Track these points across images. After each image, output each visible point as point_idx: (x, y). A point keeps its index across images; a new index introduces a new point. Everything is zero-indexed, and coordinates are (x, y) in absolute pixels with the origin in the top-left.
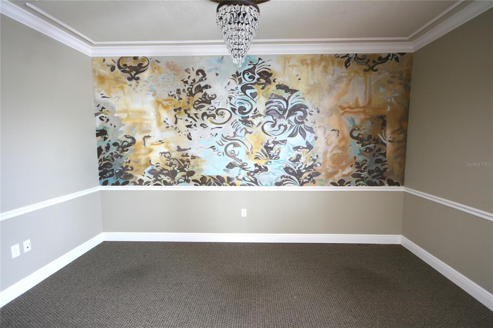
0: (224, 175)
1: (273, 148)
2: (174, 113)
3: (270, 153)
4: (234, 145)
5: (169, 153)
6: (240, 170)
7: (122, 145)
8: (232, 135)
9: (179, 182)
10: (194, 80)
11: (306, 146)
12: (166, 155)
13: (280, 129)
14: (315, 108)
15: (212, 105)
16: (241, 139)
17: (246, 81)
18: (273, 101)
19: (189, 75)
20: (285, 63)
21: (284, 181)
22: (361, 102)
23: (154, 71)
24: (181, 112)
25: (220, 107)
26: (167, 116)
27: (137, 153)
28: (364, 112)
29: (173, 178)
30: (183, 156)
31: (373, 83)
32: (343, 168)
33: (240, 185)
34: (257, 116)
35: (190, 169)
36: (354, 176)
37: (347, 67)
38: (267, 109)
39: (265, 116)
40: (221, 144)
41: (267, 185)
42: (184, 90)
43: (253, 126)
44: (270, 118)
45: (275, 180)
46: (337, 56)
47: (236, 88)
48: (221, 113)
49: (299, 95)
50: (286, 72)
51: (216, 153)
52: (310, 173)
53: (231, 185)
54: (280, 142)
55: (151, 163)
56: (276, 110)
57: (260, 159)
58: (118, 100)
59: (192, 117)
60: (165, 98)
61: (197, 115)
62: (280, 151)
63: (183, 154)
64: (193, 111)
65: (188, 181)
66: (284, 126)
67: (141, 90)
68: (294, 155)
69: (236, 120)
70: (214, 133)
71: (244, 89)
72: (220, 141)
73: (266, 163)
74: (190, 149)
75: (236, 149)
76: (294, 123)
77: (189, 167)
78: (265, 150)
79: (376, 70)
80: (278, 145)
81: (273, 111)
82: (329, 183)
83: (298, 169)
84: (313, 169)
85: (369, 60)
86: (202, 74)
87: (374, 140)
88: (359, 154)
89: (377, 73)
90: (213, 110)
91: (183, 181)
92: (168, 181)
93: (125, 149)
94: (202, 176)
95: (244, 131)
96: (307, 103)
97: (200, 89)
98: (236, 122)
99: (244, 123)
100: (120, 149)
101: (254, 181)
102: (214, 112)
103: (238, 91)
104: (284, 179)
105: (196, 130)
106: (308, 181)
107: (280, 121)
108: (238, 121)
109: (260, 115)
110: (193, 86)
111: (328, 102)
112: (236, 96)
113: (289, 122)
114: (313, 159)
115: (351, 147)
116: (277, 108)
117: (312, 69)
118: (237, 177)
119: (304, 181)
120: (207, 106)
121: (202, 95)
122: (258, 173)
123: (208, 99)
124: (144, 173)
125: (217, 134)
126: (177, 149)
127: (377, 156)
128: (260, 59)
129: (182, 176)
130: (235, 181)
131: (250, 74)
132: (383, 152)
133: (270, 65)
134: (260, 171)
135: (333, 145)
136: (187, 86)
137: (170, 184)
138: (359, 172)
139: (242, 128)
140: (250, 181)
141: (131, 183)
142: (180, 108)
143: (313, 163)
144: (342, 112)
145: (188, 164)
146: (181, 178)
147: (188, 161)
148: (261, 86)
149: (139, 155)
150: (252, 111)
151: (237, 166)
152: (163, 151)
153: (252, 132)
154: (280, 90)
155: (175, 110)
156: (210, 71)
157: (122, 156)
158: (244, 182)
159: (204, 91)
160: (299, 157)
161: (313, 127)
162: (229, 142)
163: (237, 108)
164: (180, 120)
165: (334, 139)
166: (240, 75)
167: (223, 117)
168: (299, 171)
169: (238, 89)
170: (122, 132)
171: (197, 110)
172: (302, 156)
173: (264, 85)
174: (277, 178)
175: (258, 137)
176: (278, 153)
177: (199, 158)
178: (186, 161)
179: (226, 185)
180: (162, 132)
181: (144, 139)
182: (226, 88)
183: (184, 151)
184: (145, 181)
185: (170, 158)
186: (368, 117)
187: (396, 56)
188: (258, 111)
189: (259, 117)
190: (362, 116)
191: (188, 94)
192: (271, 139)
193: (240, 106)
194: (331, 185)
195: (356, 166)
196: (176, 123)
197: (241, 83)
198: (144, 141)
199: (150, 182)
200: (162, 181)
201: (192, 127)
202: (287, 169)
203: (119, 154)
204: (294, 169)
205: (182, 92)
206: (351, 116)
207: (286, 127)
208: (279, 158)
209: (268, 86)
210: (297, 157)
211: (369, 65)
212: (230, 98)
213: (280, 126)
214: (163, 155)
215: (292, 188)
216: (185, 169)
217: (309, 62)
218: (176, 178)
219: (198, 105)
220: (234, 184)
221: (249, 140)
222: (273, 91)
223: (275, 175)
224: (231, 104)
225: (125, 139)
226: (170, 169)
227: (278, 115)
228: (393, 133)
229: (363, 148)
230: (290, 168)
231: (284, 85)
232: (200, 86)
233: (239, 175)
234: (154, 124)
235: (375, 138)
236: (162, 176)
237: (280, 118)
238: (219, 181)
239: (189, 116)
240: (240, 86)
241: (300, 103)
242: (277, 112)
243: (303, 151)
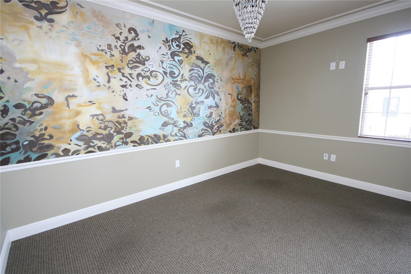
0: (160, 133)
1: (195, 107)
2: (105, 71)
3: (193, 112)
4: (167, 105)
5: (102, 115)
6: (173, 127)
7: (32, 106)
8: (165, 96)
9: (116, 146)
10: (127, 38)
11: (215, 106)
12: (99, 117)
13: (199, 92)
14: (219, 78)
15: (145, 66)
16: (173, 99)
17: (174, 49)
18: (194, 69)
19: (121, 31)
20: (201, 40)
21: (203, 133)
22: (242, 77)
23: (75, 17)
24: (114, 70)
25: (153, 69)
26: (98, 73)
27: (57, 116)
28: (243, 82)
29: (109, 142)
31: (246, 64)
32: (234, 120)
33: (174, 141)
34: (184, 80)
35: (128, 131)
36: (239, 125)
37: (234, 50)
38: (190, 75)
39: (189, 81)
40: (156, 105)
41: (192, 138)
42: (116, 46)
43: (181, 89)
44: (192, 83)
45: (198, 133)
46: (229, 42)
47: (166, 53)
48: (155, 75)
49: (210, 67)
50: (202, 47)
51: (152, 113)
52: (218, 125)
53: (166, 141)
54: (200, 103)
55: (79, 128)
56: (196, 77)
57: (187, 117)
58: (19, 45)
59: (127, 77)
60: (93, 52)
61: (132, 75)
62: (200, 109)
63: (120, 116)
64: (127, 71)
65: (126, 143)
66: (202, 90)
67: (58, 37)
68: (208, 112)
69: (167, 83)
70: (150, 93)
71: (173, 55)
72: (155, 102)
73: (192, 120)
74: (127, 109)
75: (169, 109)
76: (208, 88)
77: (126, 129)
78: (190, 109)
79: (247, 56)
80: (198, 105)
81: (195, 77)
82: (228, 131)
83: (211, 123)
84: (219, 122)
85: (244, 49)
86: (135, 33)
87: (247, 101)
88: (242, 110)
89: (247, 58)
90: (148, 72)
91: (121, 144)
92: (104, 146)
93: (37, 112)
94: (140, 137)
95: (174, 93)
96: (215, 73)
97: (133, 48)
98: (168, 85)
99: (174, 86)
100: (29, 112)
101: (184, 135)
102: (148, 74)
103: (168, 56)
104: (203, 131)
105: (131, 90)
106: (217, 131)
107: (199, 86)
108: (169, 83)
109: (186, 80)
110: (125, 44)
111: (226, 74)
112: (167, 61)
113: (205, 87)
114: (219, 115)
115: (238, 106)
116: (197, 75)
117: (217, 48)
118: (171, 134)
119: (215, 132)
120: (142, 67)
121: (136, 55)
122: (186, 129)
123: (142, 60)
124: (71, 140)
125: (152, 95)
126: (112, 111)
127: (249, 111)
128: (183, 31)
129: (119, 139)
130: (170, 138)
131: (177, 43)
132: (251, 109)
133: (191, 39)
134: (187, 127)
135: (229, 105)
136: (120, 43)
137: (107, 149)
138: (241, 122)
139: (173, 90)
140: (180, 136)
141: (51, 155)
142: (113, 66)
143: (220, 118)
144: (233, 81)
145: (125, 125)
146: (118, 141)
147: (126, 123)
149: (60, 119)
150: (180, 76)
151: (171, 124)
152: (94, 113)
153: (180, 94)
154: (198, 61)
155: (107, 67)
156: (142, 32)
157: (32, 123)
158: (177, 138)
159: (138, 51)
160: (211, 113)
161: (219, 92)
162: (163, 102)
163: (168, 72)
164: (113, 78)
165: (230, 100)
166: (169, 42)
167: (157, 80)
168: (212, 124)
169: (168, 55)
170: (28, 89)
171: (131, 70)
172: (213, 113)
173: (187, 55)
174: (199, 131)
175: (185, 99)
176: (199, 111)
177: (136, 118)
178: (123, 123)
179: (162, 142)
180: (92, 91)
181: (67, 99)
182: (158, 51)
183: (119, 113)
184: (72, 151)
185: (105, 120)
186: (245, 86)
187: (255, 49)
188: (184, 76)
189: (185, 81)
190: (242, 85)
191: (121, 52)
192: (194, 100)
193: (171, 70)
194: (229, 132)
195: (240, 118)
196: (109, 81)
197: (170, 49)
198: (68, 102)
199: (80, 150)
200: (96, 147)
201: (127, 87)
202: (205, 124)
203: (27, 119)
204: (209, 123)
205: (113, 48)
206: (237, 85)
208: (199, 116)
209: (190, 56)
210: (210, 114)
211: (244, 52)
212: (162, 62)
213: (199, 90)
214: (95, 117)
215: (208, 138)
216: (122, 131)
217: (215, 42)
218: (112, 141)
219: (132, 65)
220: (169, 141)
221: (179, 101)
222: (194, 60)
223: (198, 129)
224: (163, 68)
225: (36, 99)
226: (104, 132)
227: (198, 81)
228: (255, 97)
229: (243, 107)
231: (201, 57)
232: (132, 45)
233: (172, 131)
234: (81, 81)
236: (96, 142)
237: (199, 83)
238: (156, 139)
239: (123, 75)
240: (169, 52)
241: (211, 72)
242: (197, 78)
243: (214, 110)
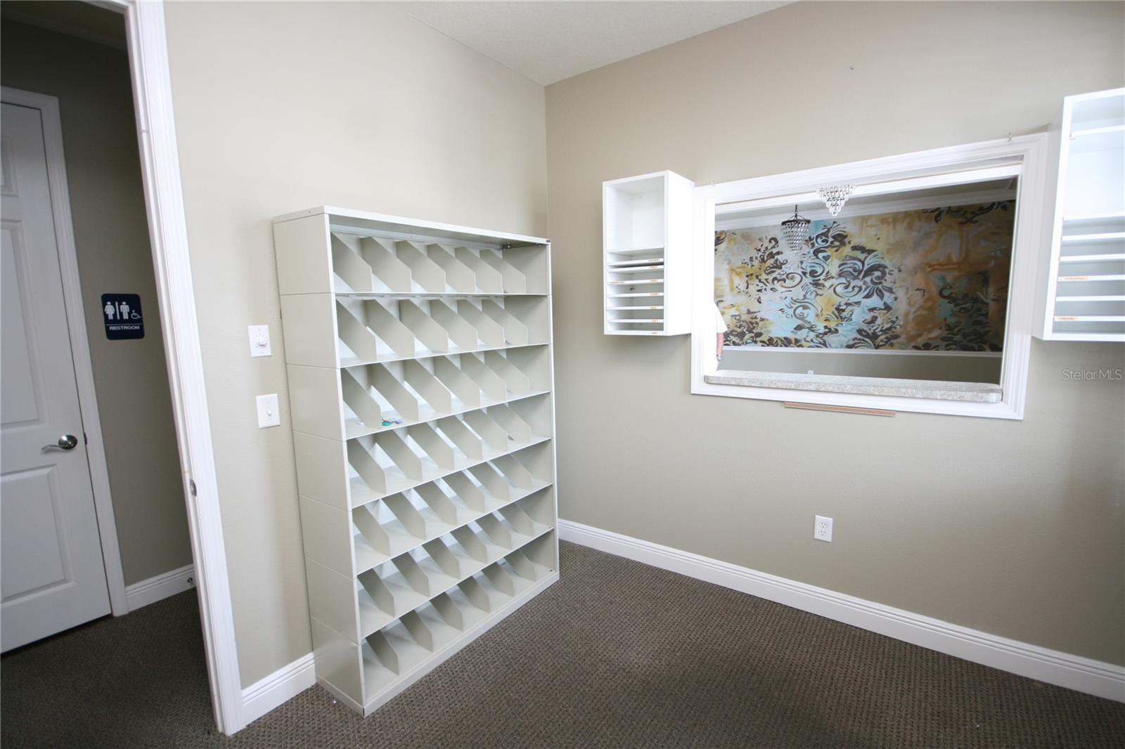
0: (792, 337)
1: (845, 309)
2: (746, 279)
3: (841, 315)
4: (803, 307)
5: (739, 315)
6: (808, 332)
8: (801, 297)
9: (747, 343)
10: (767, 248)
12: (736, 317)
13: (853, 290)
14: (895, 268)
15: (782, 270)
16: (811, 301)
17: (818, 245)
18: (847, 263)
19: (762, 243)
20: (862, 225)
21: (856, 343)
22: (955, 258)
23: (729, 242)
24: (752, 278)
25: (790, 271)
26: (740, 282)
28: (959, 268)
29: (742, 339)
30: (752, 318)
31: (971, 236)
32: (930, 331)
33: (808, 347)
34: (829, 278)
35: (758, 331)
36: (943, 339)
37: (937, 221)
38: (841, 270)
39: (838, 278)
40: (790, 307)
41: (836, 348)
42: (756, 258)
43: (824, 288)
44: (843, 280)
45: (847, 343)
46: (925, 211)
47: (808, 252)
48: (792, 277)
49: (877, 255)
50: (863, 233)
51: (784, 315)
52: (888, 335)
53: (799, 346)
54: (853, 304)
57: (830, 321)
59: (763, 282)
60: (739, 266)
61: (768, 280)
62: (853, 312)
64: (764, 277)
65: (756, 342)
66: (858, 287)
68: (869, 316)
69: (806, 283)
70: (784, 295)
71: (816, 253)
72: (790, 304)
73: (837, 325)
74: (759, 312)
75: (806, 312)
76: (870, 284)
77: (757, 329)
78: (836, 312)
80: (851, 306)
81: (847, 272)
82: (911, 347)
83: (873, 331)
84: (891, 331)
85: (966, 212)
86: (775, 242)
87: (972, 300)
88: (951, 315)
89: (977, 224)
90: (784, 275)
91: (751, 342)
92: (737, 341)
94: (770, 338)
95: (814, 294)
96: (886, 262)
97: (771, 255)
99: (815, 286)
101: (823, 343)
102: (784, 277)
103: (810, 255)
104: (856, 341)
105: (766, 294)
106: (885, 344)
107: (853, 283)
108: (808, 284)
110: (765, 253)
111: (911, 260)
112: (808, 260)
113: (865, 283)
114: (891, 321)
115: (940, 308)
116: (851, 270)
117: (894, 228)
119: (880, 344)
120: (778, 271)
121: (774, 261)
122: (828, 335)
123: (779, 264)
125: (786, 298)
126: (746, 312)
127: (976, 317)
128: (834, 222)
129: (750, 337)
130: (803, 343)
131: (824, 238)
132: (984, 312)
133: (845, 228)
134: (830, 333)
135: (917, 306)
136: (760, 253)
137: (739, 345)
138: (950, 335)
139: (812, 291)
140: (818, 342)
142: (752, 274)
143: (892, 325)
144: (929, 269)
146: (749, 339)
147: (757, 324)
148: (835, 249)
150: (824, 274)
151: (806, 328)
152: (733, 314)
153: (823, 294)
154: (855, 252)
155: (747, 276)
156: (782, 238)
158: (812, 344)
159: (776, 257)
160: (875, 318)
161: (892, 287)
162: (799, 304)
163: (808, 272)
164: (751, 285)
165: (918, 298)
166: (813, 239)
167: (794, 281)
168: (874, 333)
169: (810, 253)
171: (768, 275)
172: (879, 318)
173: (838, 248)
174: (849, 340)
175: (829, 300)
176: (851, 315)
177: (767, 320)
178: (755, 323)
179: (793, 347)
180: (734, 296)
182: (797, 252)
183: (753, 314)
185: (740, 320)
186: (964, 274)
187: (1002, 205)
188: (831, 273)
189: (831, 279)
190: (956, 273)
191: (761, 261)
192: (843, 301)
193: (812, 269)
194: (913, 348)
195: (947, 328)
196: (747, 288)
197: (814, 247)
200: (732, 342)
201: (762, 291)
202: (860, 331)
204: (869, 331)
205: (754, 259)
206: (941, 274)
207: (860, 288)
208: (851, 320)
209: (843, 248)
210: (872, 318)
211: (966, 218)
212: (802, 262)
213: (854, 288)
214: (734, 317)
215: (865, 351)
216: (753, 330)
217: (890, 220)
218: (744, 339)
219: (769, 271)
220: (802, 346)
221: (819, 303)
222: (848, 252)
223: (847, 337)
224: (802, 268)
226: (739, 330)
227: (852, 277)
228: (998, 290)
229: (957, 309)
230: (863, 330)
231: (860, 246)
232: (772, 253)
233: (807, 336)
234: (728, 289)
235: (972, 297)
236: (732, 337)
237: (854, 279)
239: (760, 281)
240: (812, 251)
241: (878, 263)
242: (851, 273)
243: (880, 313)
